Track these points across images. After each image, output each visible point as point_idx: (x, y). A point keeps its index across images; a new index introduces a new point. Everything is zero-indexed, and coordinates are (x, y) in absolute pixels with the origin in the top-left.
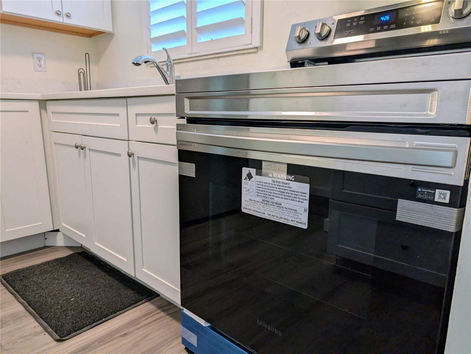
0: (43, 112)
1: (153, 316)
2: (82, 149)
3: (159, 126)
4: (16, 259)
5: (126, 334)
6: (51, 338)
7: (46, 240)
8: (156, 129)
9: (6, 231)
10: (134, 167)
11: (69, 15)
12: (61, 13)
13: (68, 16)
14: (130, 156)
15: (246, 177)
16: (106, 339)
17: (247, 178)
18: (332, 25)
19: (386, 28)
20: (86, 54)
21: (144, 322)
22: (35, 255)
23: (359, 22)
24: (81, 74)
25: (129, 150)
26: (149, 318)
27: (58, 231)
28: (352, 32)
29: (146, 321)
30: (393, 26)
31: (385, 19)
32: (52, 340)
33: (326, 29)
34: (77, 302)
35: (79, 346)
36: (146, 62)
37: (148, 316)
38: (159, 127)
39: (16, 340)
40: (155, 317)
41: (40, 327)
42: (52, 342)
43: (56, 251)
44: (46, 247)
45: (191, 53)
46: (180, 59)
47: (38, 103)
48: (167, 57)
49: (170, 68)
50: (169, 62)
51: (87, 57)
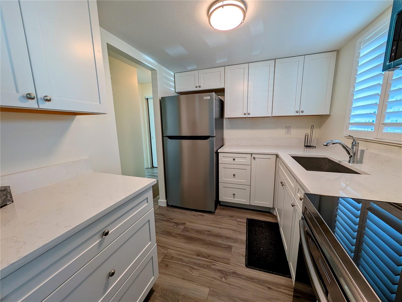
0: (277, 159)
1: (289, 291)
2: (283, 185)
4: (256, 213)
5: (270, 288)
6: (245, 262)
7: (270, 209)
9: (255, 202)
10: (294, 212)
11: (303, 111)
12: (299, 112)
16: (261, 282)
21: (282, 290)
22: (263, 215)
24: (307, 136)
26: (286, 290)
27: (275, 208)
29: (284, 290)
32: (245, 263)
34: (262, 252)
35: (250, 276)
36: (333, 144)
37: (286, 288)
39: (236, 252)
40: (289, 292)
41: (245, 253)
42: (244, 264)
43: (272, 217)
44: (270, 213)
45: (376, 138)
46: (367, 139)
47: (275, 156)
48: (353, 140)
49: (354, 147)
50: (354, 143)
51: (312, 127)
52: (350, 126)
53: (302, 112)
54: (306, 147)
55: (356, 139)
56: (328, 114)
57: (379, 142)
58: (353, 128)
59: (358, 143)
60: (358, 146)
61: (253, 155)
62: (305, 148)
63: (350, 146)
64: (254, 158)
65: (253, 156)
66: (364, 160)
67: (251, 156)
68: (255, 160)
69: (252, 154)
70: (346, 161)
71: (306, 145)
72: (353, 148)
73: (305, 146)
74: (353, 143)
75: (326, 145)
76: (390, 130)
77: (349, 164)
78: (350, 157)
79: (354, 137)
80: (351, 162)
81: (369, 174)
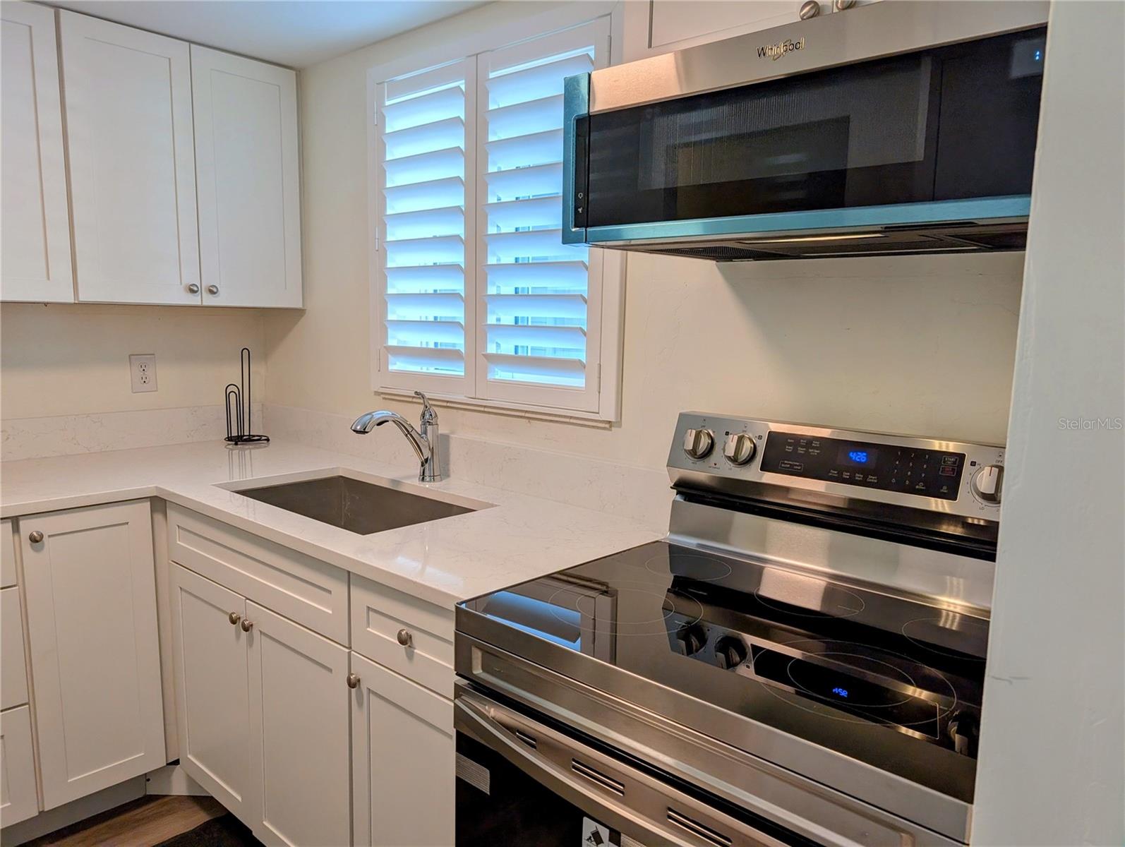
0: (159, 517)
2: (246, 629)
3: (415, 649)
7: (147, 782)
8: (410, 656)
9: (69, 781)
10: (360, 704)
11: (214, 289)
12: (198, 288)
13: (212, 291)
14: (352, 684)
15: (590, 837)
17: (592, 838)
18: (757, 439)
19: (859, 479)
20: (242, 351)
23: (810, 450)
24: (233, 396)
25: (350, 674)
27: (177, 762)
28: (796, 465)
30: (872, 479)
31: (859, 458)
33: (747, 446)
36: (379, 424)
38: (416, 651)
43: (169, 812)
44: (149, 799)
45: (473, 396)
46: (448, 402)
47: (148, 505)
48: (422, 407)
49: (429, 428)
50: (427, 416)
51: (246, 356)
52: (391, 358)
53: (211, 292)
54: (236, 444)
55: (431, 402)
56: (300, 306)
57: (482, 409)
58: (398, 363)
59: (436, 416)
60: (437, 424)
61: (22, 523)
62: (232, 450)
63: (417, 425)
64: (35, 540)
65: (27, 527)
66: (452, 467)
67: (16, 529)
68: (37, 550)
69: (15, 521)
70: (414, 476)
71: (234, 434)
72: (425, 433)
73: (230, 439)
74: (423, 415)
75: (364, 432)
76: (501, 374)
77: (422, 485)
78: (422, 463)
79: (427, 395)
80: (427, 478)
81: (492, 506)
